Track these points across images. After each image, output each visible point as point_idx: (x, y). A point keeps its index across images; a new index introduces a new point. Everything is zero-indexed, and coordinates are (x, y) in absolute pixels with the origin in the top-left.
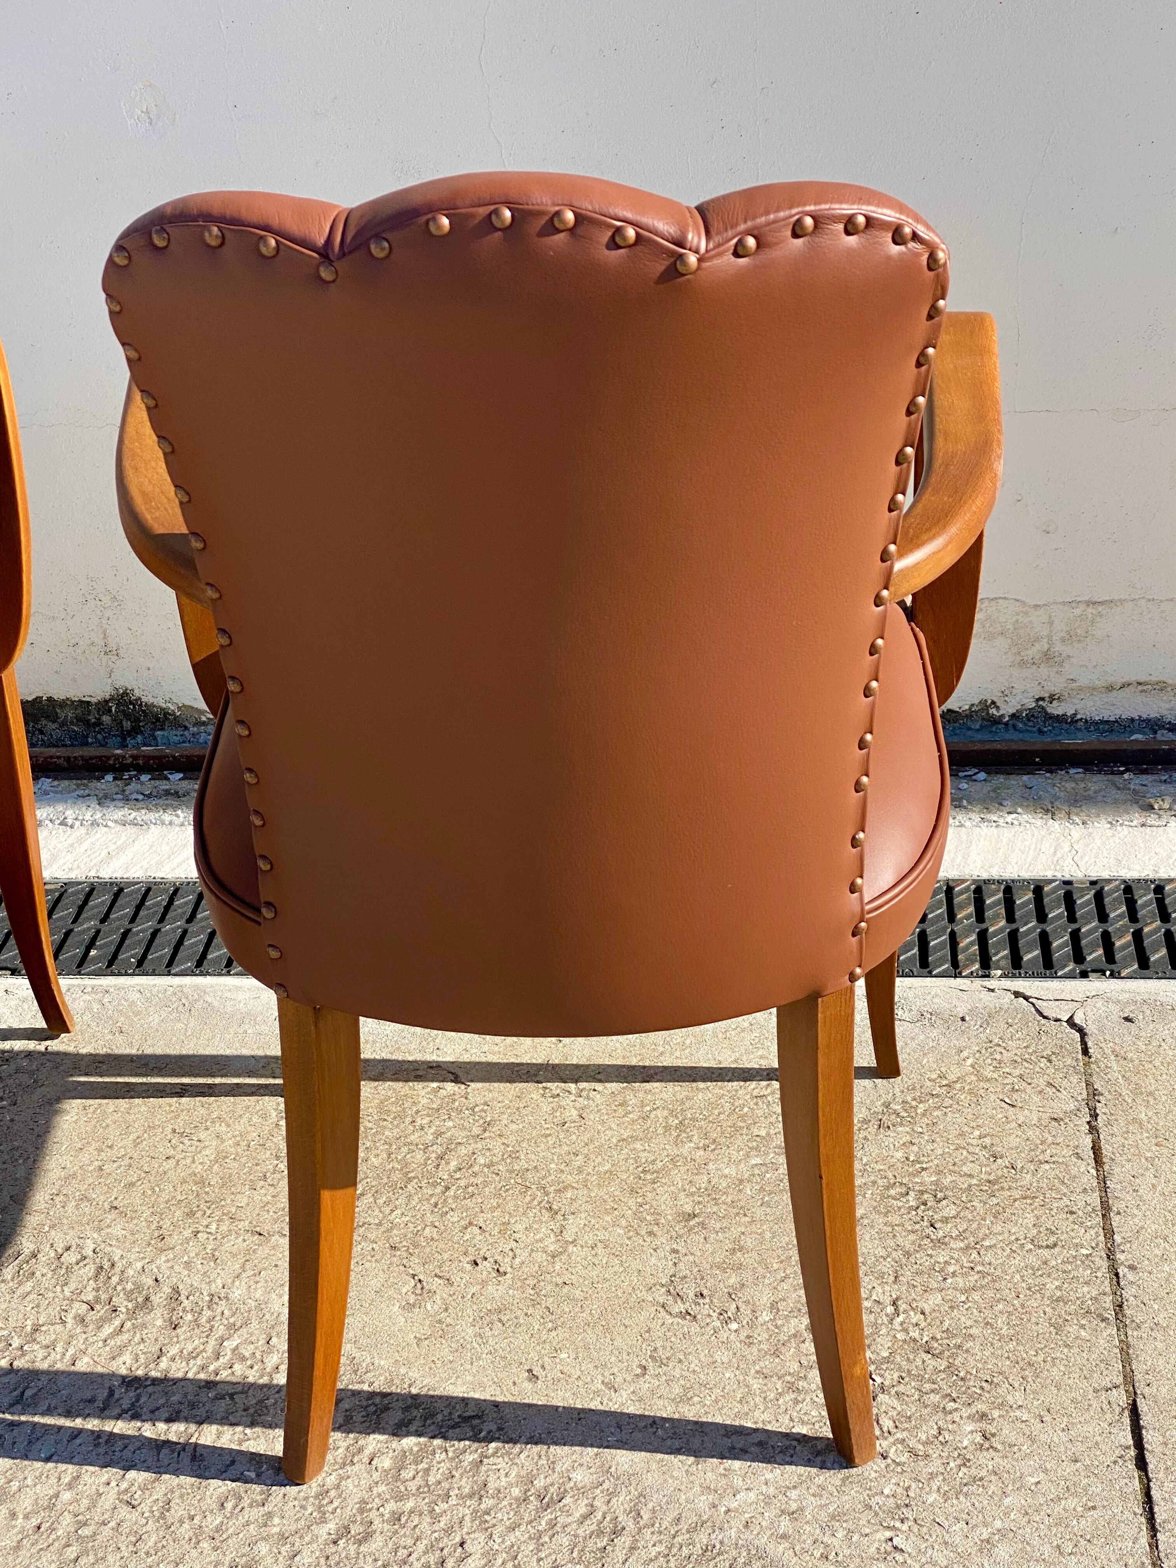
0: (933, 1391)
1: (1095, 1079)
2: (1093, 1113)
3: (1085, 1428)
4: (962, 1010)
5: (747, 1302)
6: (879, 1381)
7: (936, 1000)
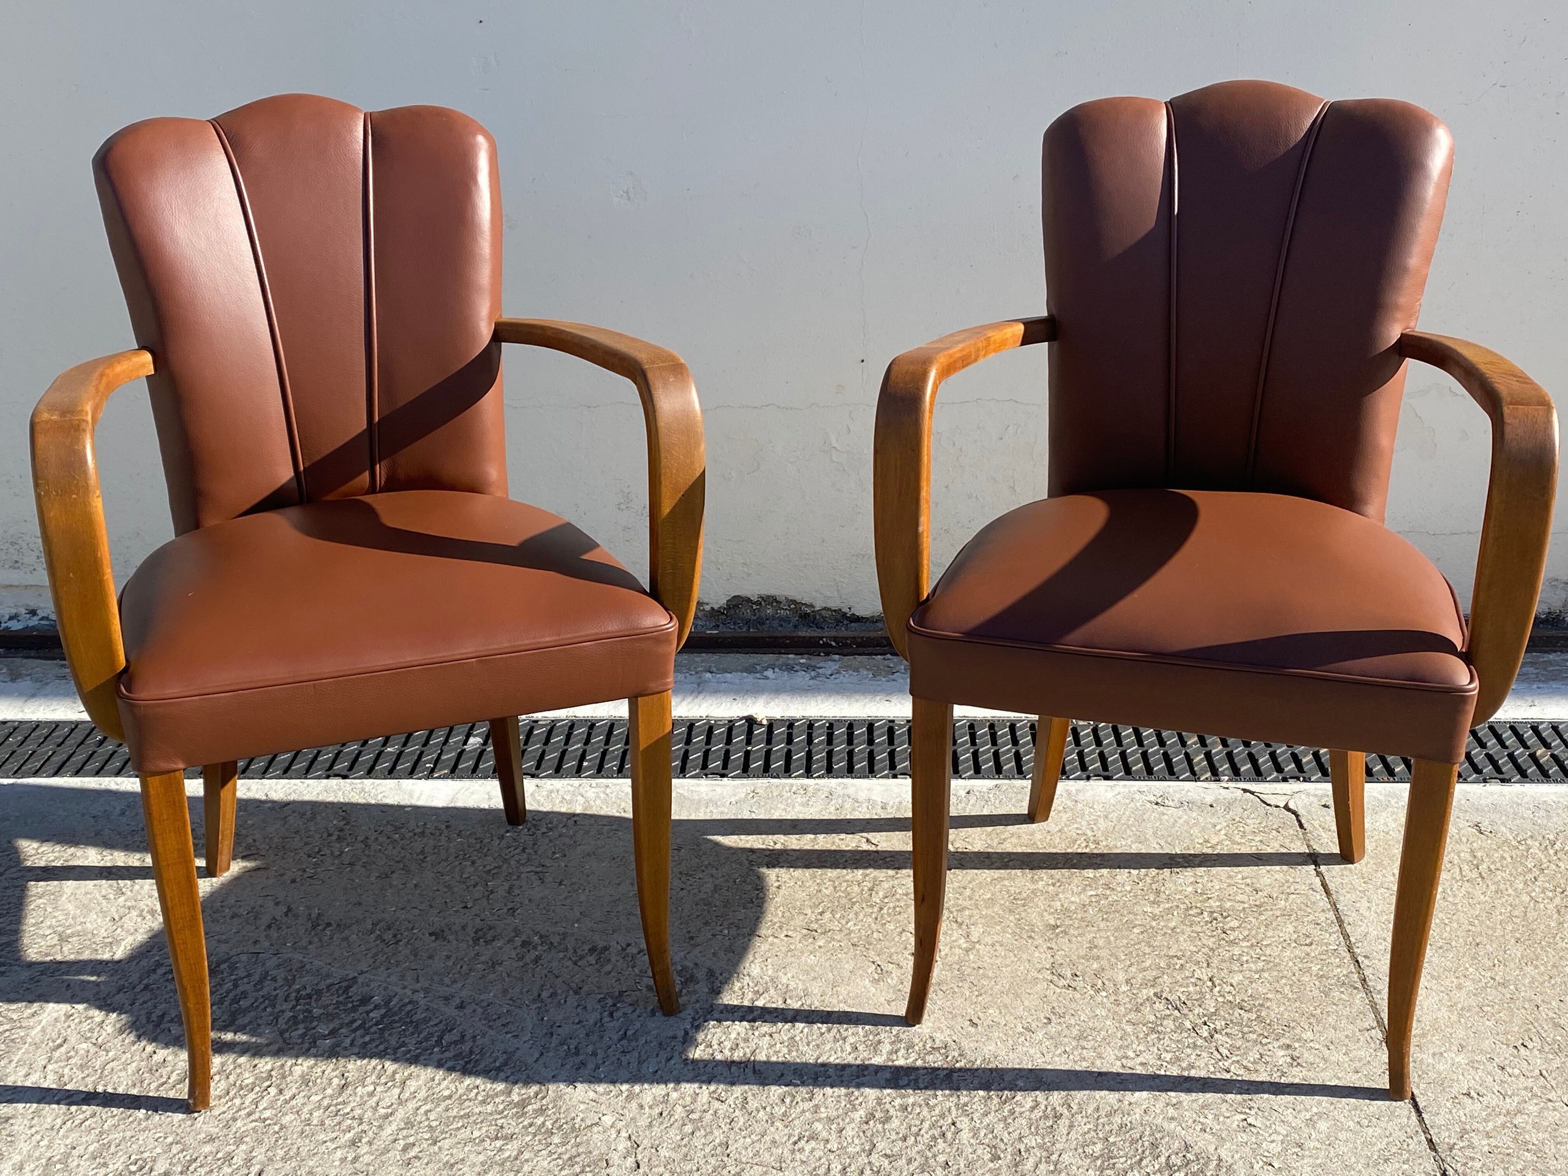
0: (1250, 1032)
1: (1312, 843)
2: (1317, 864)
3: (1359, 1053)
4: (1209, 799)
5: (1108, 979)
6: (1212, 1026)
7: (1189, 794)
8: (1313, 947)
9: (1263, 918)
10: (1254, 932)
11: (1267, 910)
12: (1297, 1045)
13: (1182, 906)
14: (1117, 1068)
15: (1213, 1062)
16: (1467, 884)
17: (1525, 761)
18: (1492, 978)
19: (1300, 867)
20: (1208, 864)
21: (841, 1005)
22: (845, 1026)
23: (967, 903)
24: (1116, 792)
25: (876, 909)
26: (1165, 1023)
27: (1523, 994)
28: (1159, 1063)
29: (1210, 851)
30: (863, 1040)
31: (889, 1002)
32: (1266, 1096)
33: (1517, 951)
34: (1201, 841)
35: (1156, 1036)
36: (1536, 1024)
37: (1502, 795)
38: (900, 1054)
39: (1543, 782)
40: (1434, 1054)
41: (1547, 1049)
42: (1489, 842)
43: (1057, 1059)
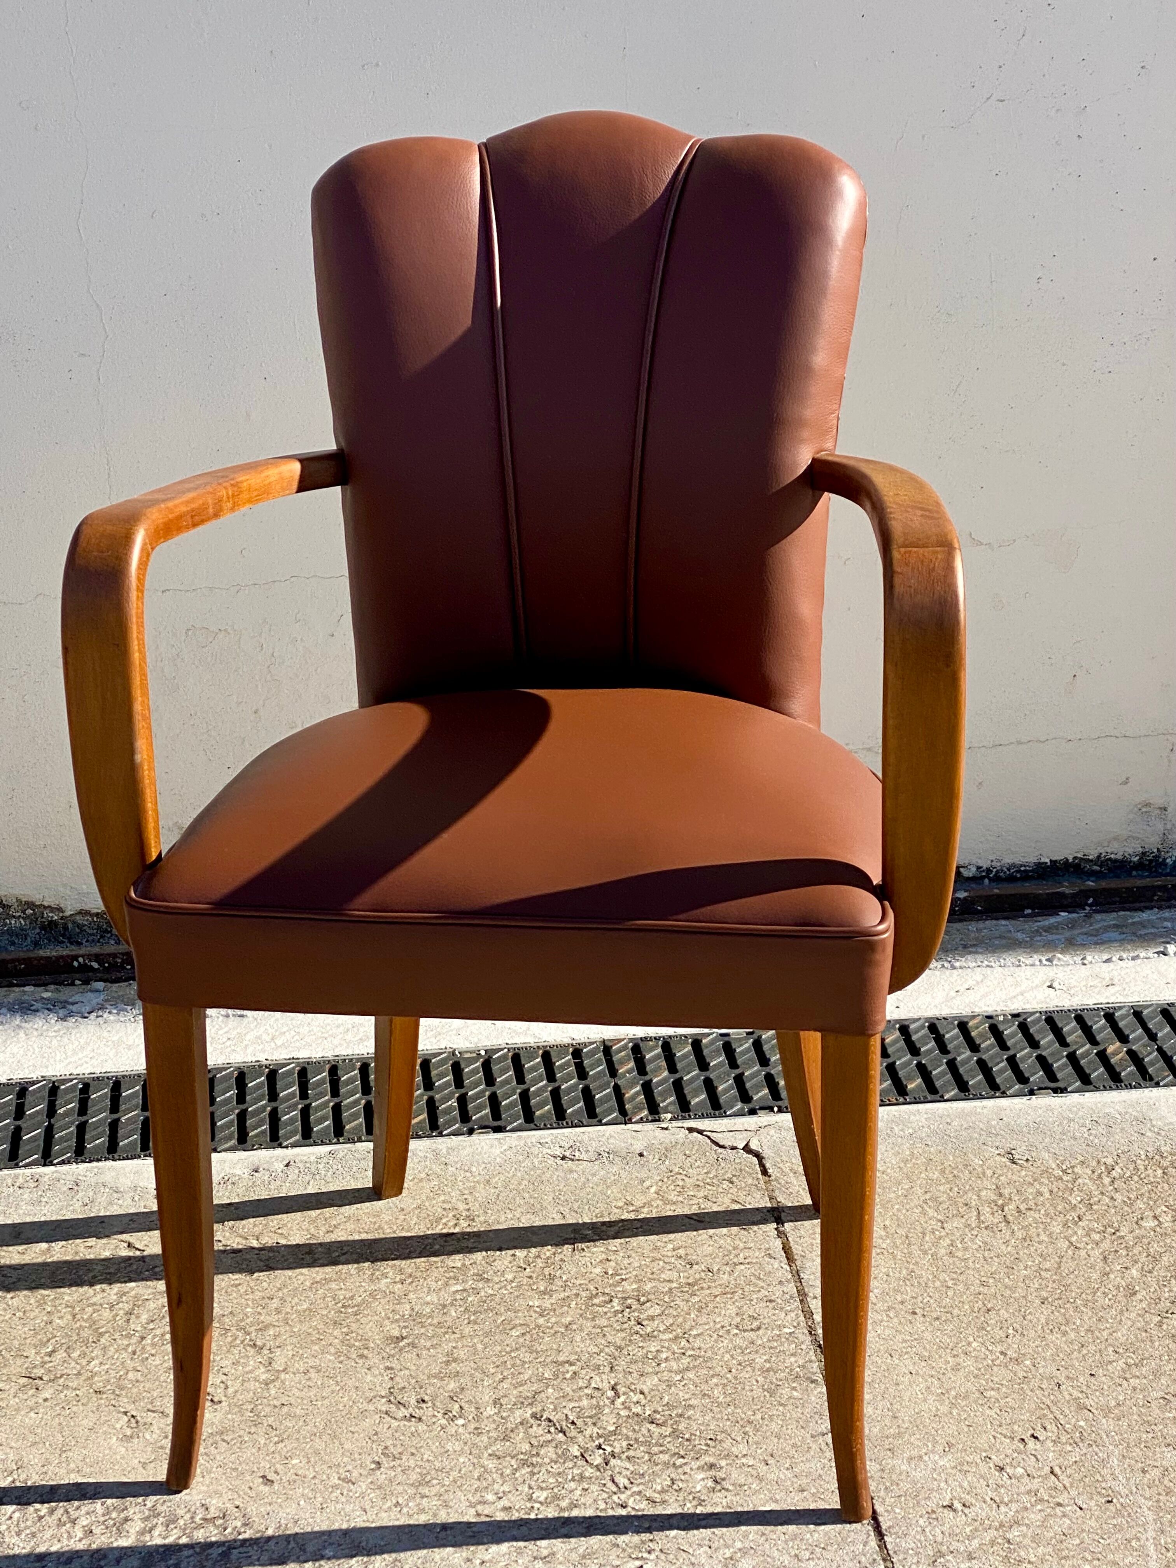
0: (661, 1452)
1: (777, 1193)
2: (779, 1221)
3: (808, 1465)
4: (638, 1147)
5: (470, 1402)
6: (609, 1449)
7: (612, 1141)
8: (761, 1332)
9: (697, 1299)
10: (680, 1320)
11: (702, 1288)
12: (723, 1463)
13: (584, 1294)
14: (470, 1517)
15: (605, 1496)
16: (985, 1232)
17: (1090, 1062)
18: (1002, 1353)
19: (755, 1228)
20: (627, 1234)
21: (72, 1476)
22: (76, 1503)
23: (272, 1319)
24: (505, 1147)
25: (134, 1340)
26: (542, 1452)
27: (1041, 1371)
28: (529, 1505)
29: (632, 1216)
30: (102, 1519)
31: (144, 1465)
32: (673, 1533)
33: (1042, 1315)
34: (620, 1204)
35: (529, 1470)
36: (1054, 1409)
37: (1049, 1109)
38: (156, 1533)
39: (1111, 1089)
40: (911, 1458)
41: (1064, 1439)
42: (1023, 1173)
43: (384, 1515)
